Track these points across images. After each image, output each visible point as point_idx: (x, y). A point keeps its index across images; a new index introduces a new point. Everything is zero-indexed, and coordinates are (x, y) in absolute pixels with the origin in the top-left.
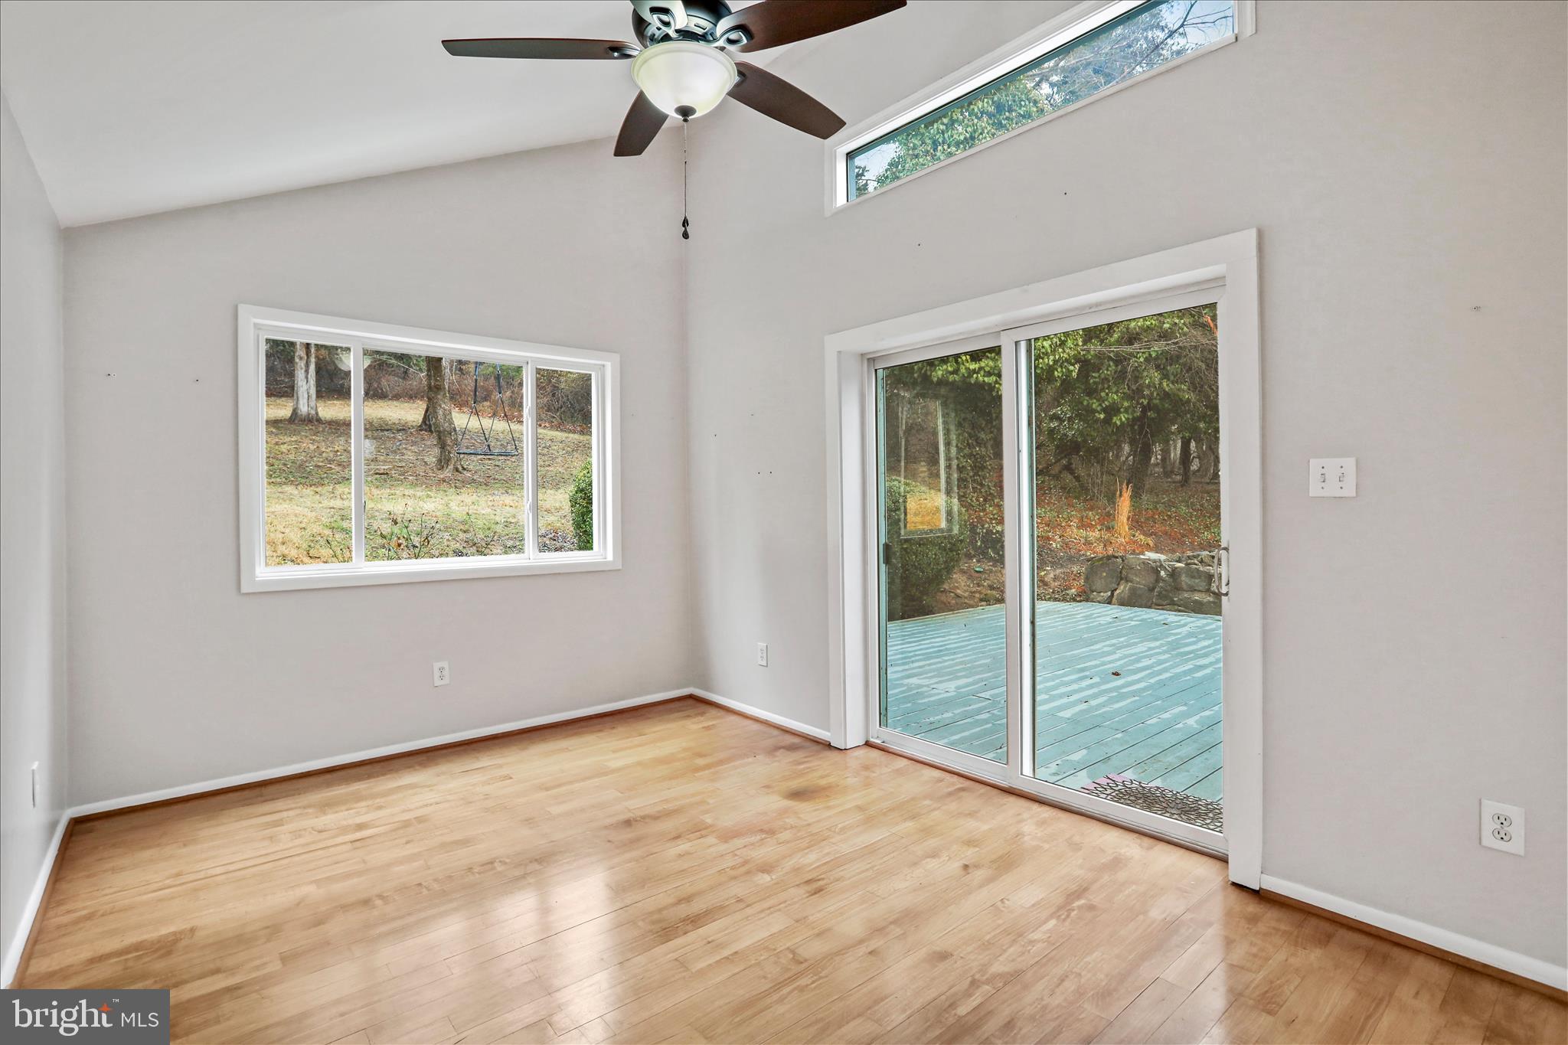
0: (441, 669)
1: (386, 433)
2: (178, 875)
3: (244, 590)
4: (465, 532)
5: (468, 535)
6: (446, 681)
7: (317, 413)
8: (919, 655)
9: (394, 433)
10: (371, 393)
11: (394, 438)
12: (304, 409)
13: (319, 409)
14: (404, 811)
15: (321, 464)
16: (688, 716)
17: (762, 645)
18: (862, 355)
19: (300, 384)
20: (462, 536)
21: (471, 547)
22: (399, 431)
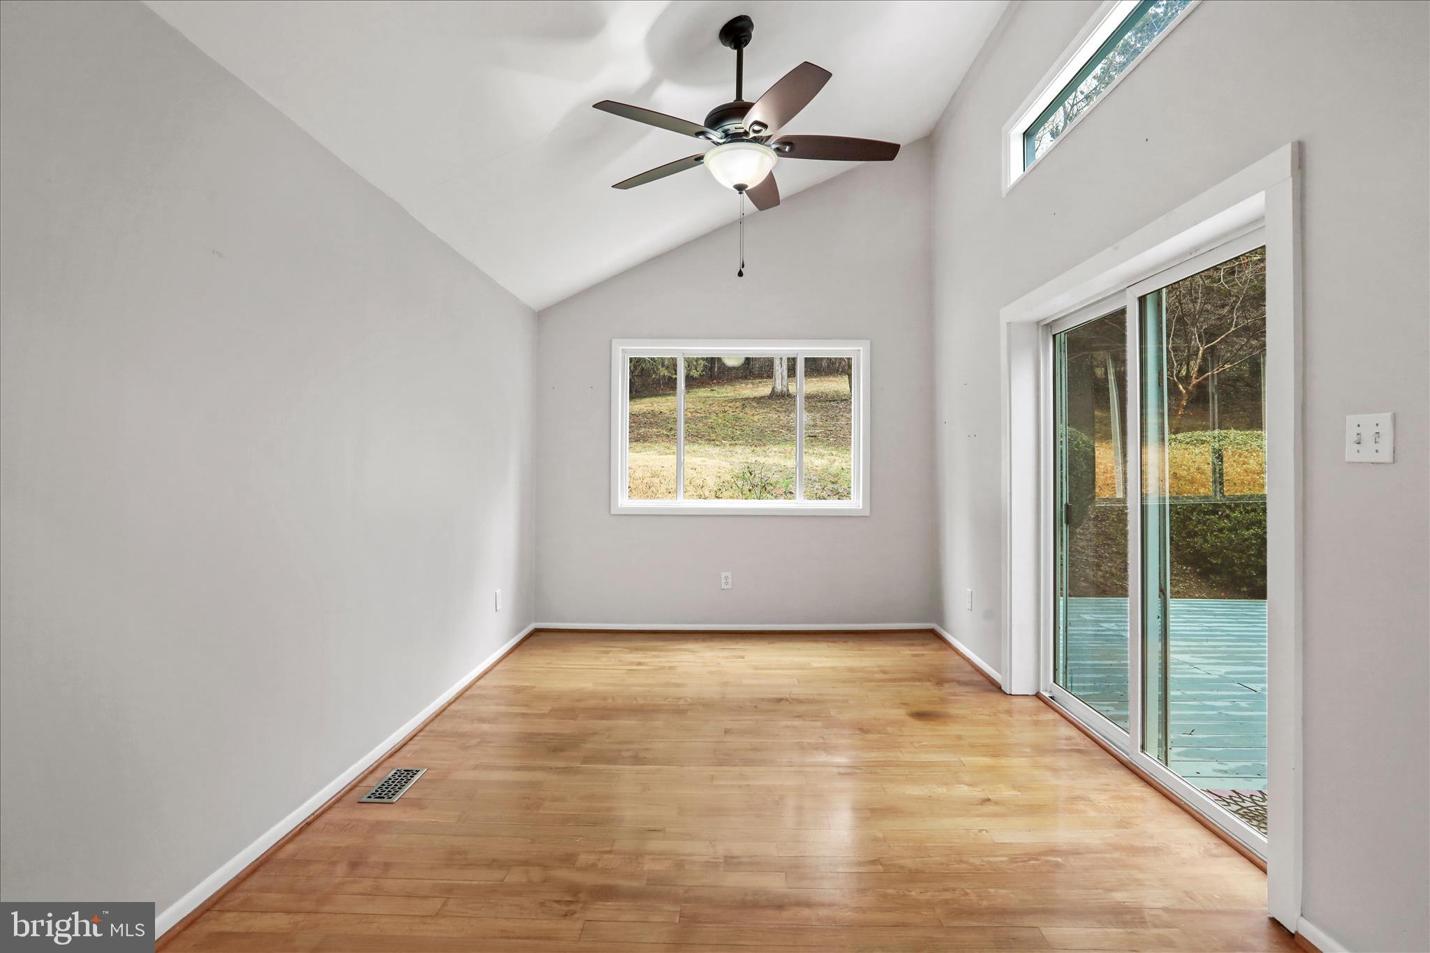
0: (726, 578)
1: (832, 403)
2: (550, 663)
3: (612, 512)
4: (833, 483)
5: (835, 486)
6: (729, 586)
7: (788, 390)
8: (1233, 636)
9: (838, 403)
10: (840, 370)
11: (837, 407)
12: (779, 388)
13: (790, 387)
14: (668, 661)
15: (775, 429)
16: (913, 645)
17: (970, 590)
18: (1038, 323)
19: (777, 368)
20: (830, 486)
21: (835, 495)
22: (842, 400)
